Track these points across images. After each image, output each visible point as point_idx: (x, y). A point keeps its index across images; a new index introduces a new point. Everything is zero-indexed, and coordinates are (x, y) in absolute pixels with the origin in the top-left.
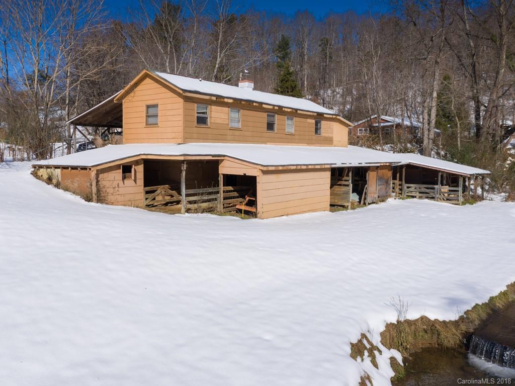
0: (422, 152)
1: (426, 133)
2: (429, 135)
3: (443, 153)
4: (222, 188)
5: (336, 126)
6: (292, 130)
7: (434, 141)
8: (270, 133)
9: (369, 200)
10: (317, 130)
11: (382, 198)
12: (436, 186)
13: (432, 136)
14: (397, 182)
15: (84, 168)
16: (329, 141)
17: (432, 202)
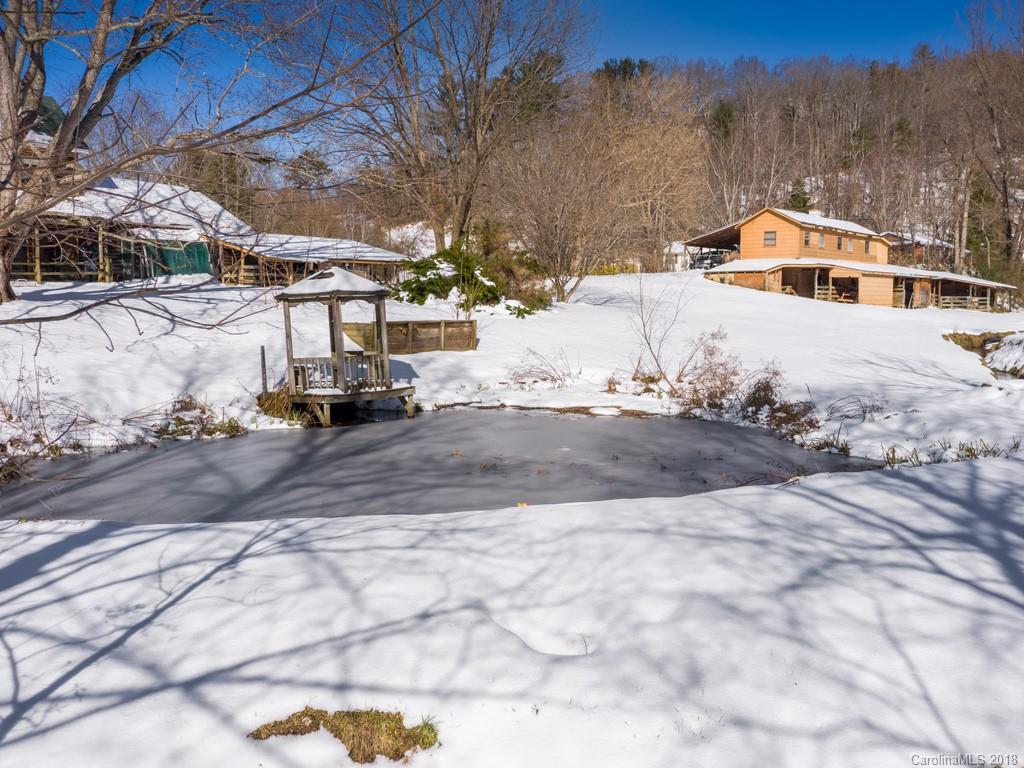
0: (953, 271)
1: (957, 252)
2: (961, 252)
3: (973, 272)
4: (831, 287)
5: (879, 245)
6: (850, 249)
7: (966, 261)
8: (840, 252)
9: (915, 305)
10: (867, 248)
11: (924, 305)
12: (968, 297)
13: (963, 256)
14: (934, 295)
15: (760, 272)
16: (873, 259)
17: (965, 310)
